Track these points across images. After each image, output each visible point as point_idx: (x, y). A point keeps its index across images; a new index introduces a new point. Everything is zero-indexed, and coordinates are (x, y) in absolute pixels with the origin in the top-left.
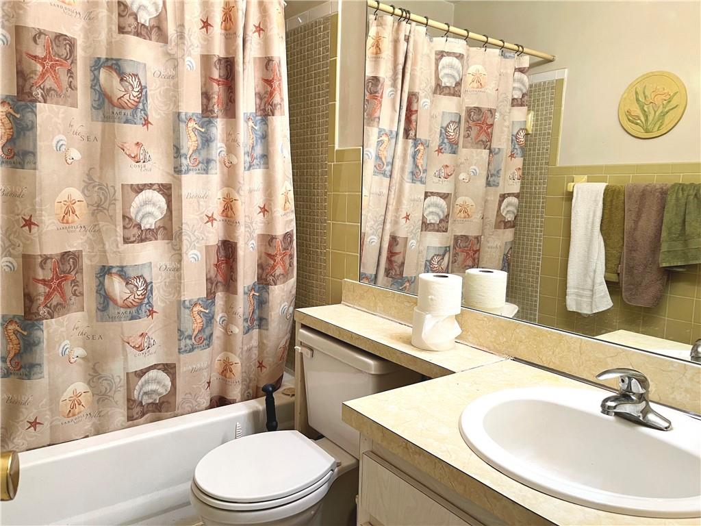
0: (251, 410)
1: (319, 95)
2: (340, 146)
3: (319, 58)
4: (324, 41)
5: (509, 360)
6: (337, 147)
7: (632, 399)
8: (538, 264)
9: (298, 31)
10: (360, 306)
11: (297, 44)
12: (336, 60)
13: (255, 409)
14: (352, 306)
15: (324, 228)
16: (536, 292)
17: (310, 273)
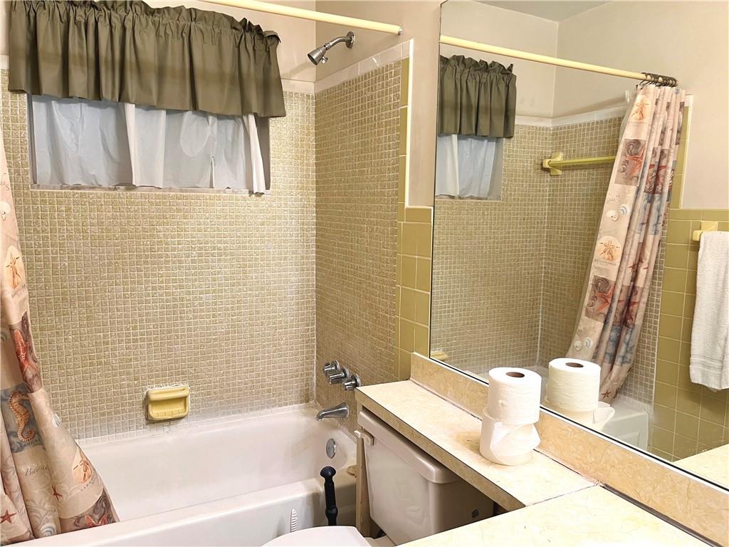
0: (311, 492)
1: (389, 146)
2: (410, 204)
3: (390, 105)
4: (395, 87)
5: (598, 486)
6: (407, 205)
8: (655, 323)
9: (369, 75)
10: (429, 386)
11: (369, 89)
12: (406, 108)
13: (315, 491)
14: (421, 384)
15: (394, 292)
16: (653, 355)
17: (379, 338)
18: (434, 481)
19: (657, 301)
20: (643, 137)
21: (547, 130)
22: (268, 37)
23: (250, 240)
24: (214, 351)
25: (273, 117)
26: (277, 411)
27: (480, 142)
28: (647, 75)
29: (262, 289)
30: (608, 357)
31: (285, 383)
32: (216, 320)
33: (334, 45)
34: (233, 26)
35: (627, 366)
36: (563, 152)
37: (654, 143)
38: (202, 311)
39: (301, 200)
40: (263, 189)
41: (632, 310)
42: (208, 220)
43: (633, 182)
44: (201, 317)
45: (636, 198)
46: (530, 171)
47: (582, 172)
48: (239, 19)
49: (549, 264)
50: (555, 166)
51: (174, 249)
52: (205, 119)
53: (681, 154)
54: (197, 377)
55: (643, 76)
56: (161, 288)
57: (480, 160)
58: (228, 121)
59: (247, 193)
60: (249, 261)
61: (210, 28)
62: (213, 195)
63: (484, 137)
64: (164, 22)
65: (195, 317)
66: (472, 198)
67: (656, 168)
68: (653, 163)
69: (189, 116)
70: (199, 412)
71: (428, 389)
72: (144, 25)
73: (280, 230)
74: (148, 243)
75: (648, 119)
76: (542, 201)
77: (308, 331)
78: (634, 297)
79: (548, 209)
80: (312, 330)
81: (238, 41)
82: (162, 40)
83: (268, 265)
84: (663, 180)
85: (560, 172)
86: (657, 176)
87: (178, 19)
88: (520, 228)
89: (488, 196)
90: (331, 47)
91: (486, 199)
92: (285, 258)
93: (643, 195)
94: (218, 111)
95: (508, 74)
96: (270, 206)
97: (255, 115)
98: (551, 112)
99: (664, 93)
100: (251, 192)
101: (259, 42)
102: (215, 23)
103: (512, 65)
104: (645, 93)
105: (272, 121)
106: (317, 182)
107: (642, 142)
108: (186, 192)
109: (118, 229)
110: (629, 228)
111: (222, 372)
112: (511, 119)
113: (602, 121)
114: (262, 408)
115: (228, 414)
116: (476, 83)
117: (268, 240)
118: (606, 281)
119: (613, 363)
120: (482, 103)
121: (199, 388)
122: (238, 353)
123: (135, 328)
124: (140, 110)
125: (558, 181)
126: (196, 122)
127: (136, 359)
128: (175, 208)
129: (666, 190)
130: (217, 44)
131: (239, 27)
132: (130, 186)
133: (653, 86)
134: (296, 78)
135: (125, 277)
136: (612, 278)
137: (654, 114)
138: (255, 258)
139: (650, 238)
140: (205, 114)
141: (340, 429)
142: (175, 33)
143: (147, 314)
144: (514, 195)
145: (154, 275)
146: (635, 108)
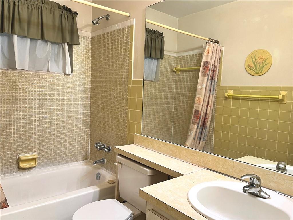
1: (125, 57)
4: (127, 36)
5: (205, 169)
7: (255, 187)
8: (213, 126)
9: (116, 31)
11: (116, 36)
12: (132, 44)
14: (138, 145)
15: (127, 112)
16: (213, 138)
17: (120, 130)
18: (149, 175)
19: (214, 118)
20: (209, 60)
21: (174, 57)
22: (74, 13)
23: (64, 93)
24: (48, 139)
25: (75, 45)
26: (74, 164)
27: (151, 60)
28: (209, 39)
29: (69, 113)
30: (198, 138)
31: (77, 152)
32: (49, 126)
33: (102, 18)
34: (60, 7)
35: (205, 142)
36: (180, 65)
37: (212, 63)
38: (43, 122)
39: (85, 78)
40: (70, 73)
41: (206, 121)
42: (47, 85)
43: (206, 76)
44: (43, 124)
45: (207, 82)
46: (169, 72)
47: (187, 72)
48: (62, 5)
49: (175, 106)
50: (178, 70)
51: (32, 96)
52: (46, 43)
53: (221, 67)
54: (41, 150)
55: (208, 39)
56: (26, 112)
57: (151, 67)
58: (56, 45)
59: (63, 74)
60: (64, 102)
61: (50, 7)
62: (49, 74)
63: (153, 58)
64: (31, 3)
65: (41, 125)
66: (149, 81)
67: (213, 71)
68: (212, 70)
69: (40, 42)
70: (41, 165)
71: (141, 146)
72: (23, 4)
73: (76, 90)
74: (21, 93)
75: (210, 54)
76: (173, 83)
77: (87, 131)
78: (206, 117)
79: (175, 86)
80: (89, 131)
81: (61, 14)
82: (30, 10)
83: (71, 104)
84: (215, 75)
85: (179, 73)
86: (213, 74)
87: (37, 3)
88: (166, 93)
89: (154, 80)
90: (101, 19)
91: (154, 81)
92: (78, 101)
93: (209, 80)
94: (52, 41)
95: (162, 35)
96: (73, 80)
97: (68, 43)
98: (176, 51)
99: (215, 46)
100: (65, 74)
101: (69, 14)
102: (52, 5)
103: (163, 32)
104: (209, 45)
105: (74, 46)
106: (91, 71)
107: (209, 62)
108: (38, 73)
109: (8, 86)
110: (205, 92)
111: (51, 148)
112: (162, 52)
113: (194, 55)
114: (68, 163)
115: (53, 166)
116: (150, 38)
117: (71, 94)
118: (198, 111)
119: (200, 140)
120: (153, 45)
121: (41, 155)
122: (58, 140)
123: (14, 129)
124: (19, 38)
125: (178, 76)
126: (42, 45)
127: (14, 143)
128: (33, 79)
129: (216, 79)
130: (53, 13)
131: (62, 8)
132: (14, 69)
133: (212, 43)
134: (84, 30)
135: (10, 107)
136: (200, 110)
137: (212, 52)
138: (66, 101)
139: (211, 95)
140: (46, 41)
141: (101, 169)
142: (35, 8)
143: (20, 123)
144: (164, 80)
145: (23, 107)
146: (206, 50)
